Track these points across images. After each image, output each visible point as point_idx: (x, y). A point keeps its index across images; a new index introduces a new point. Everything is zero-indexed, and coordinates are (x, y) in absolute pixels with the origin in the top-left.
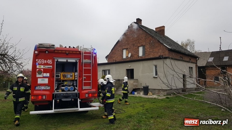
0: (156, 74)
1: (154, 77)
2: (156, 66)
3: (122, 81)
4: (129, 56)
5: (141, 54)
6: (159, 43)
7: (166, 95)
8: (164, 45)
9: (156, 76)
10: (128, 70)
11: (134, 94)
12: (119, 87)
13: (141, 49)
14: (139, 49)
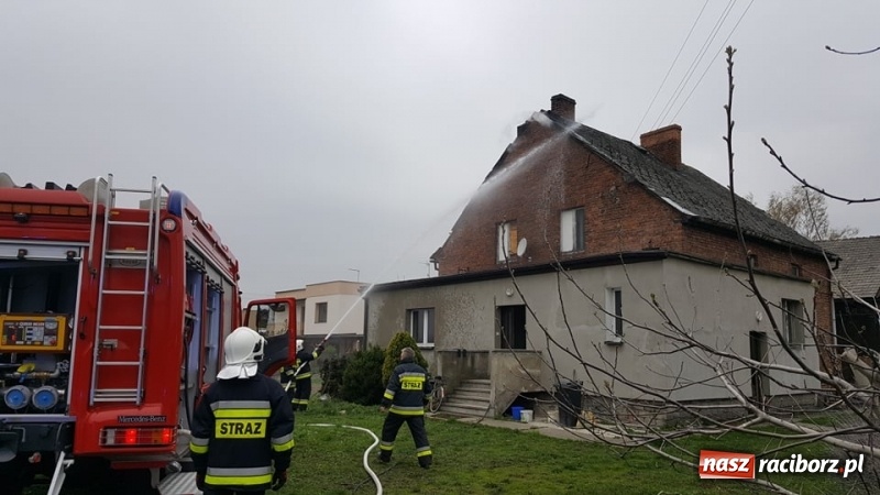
0: (619, 331)
1: (610, 344)
2: (618, 294)
3: (478, 357)
4: (521, 251)
5: (568, 243)
6: (645, 196)
7: (662, 429)
8: (665, 202)
9: (618, 340)
10: (503, 311)
11: (519, 418)
12: (461, 384)
13: (568, 223)
14: (559, 221)
